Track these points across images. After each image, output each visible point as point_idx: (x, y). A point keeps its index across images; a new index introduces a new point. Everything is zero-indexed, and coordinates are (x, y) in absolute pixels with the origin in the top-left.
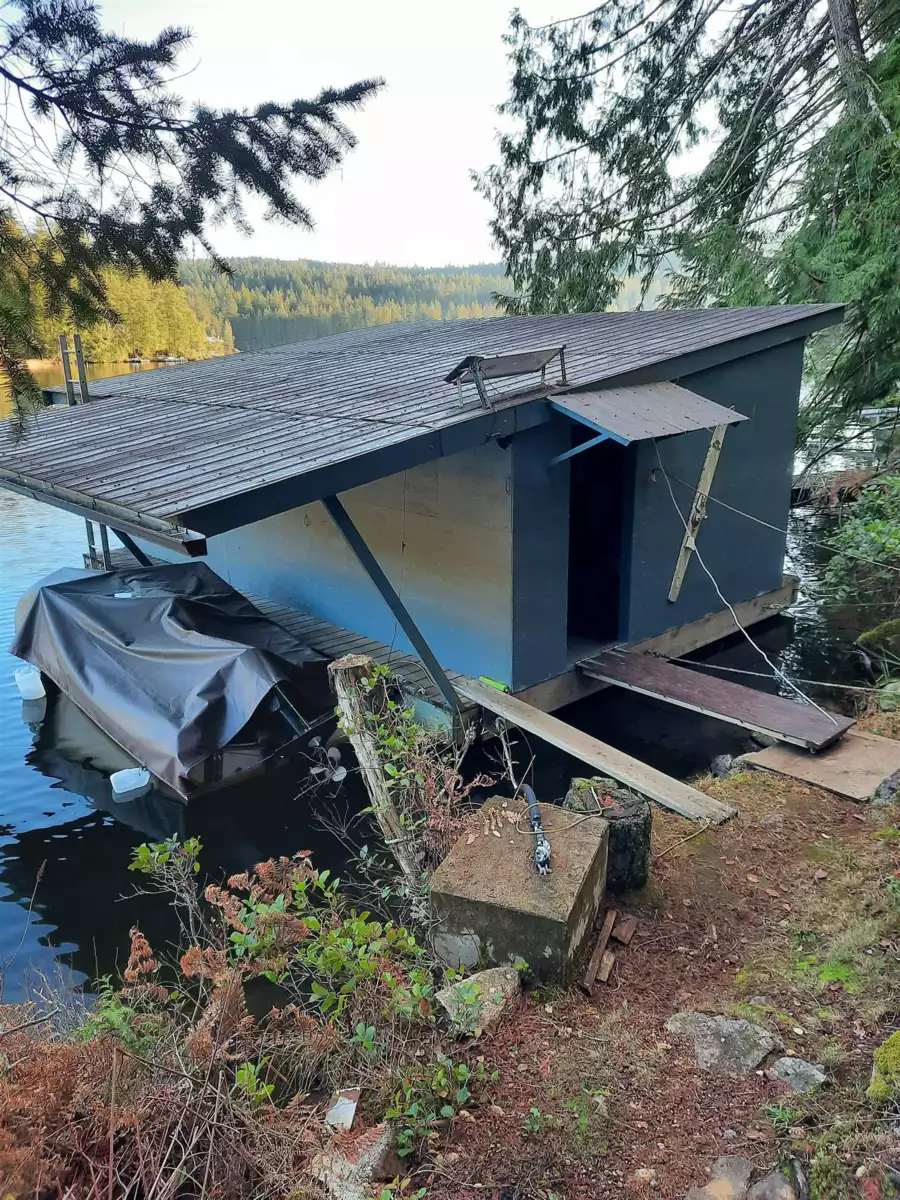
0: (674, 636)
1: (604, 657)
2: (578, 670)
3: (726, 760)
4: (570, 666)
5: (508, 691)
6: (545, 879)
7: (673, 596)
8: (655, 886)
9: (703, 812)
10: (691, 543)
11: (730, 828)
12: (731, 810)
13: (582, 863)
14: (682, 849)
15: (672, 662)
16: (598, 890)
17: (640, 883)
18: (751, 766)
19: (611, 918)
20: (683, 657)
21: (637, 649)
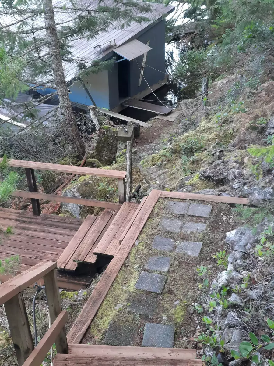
0: (140, 94)
1: (126, 101)
2: (121, 104)
3: (152, 118)
4: (120, 104)
5: (108, 110)
6: (127, 133)
7: (139, 85)
8: (141, 136)
9: (147, 126)
10: (142, 72)
11: (152, 128)
12: (152, 125)
13: (132, 131)
14: (144, 131)
15: (140, 100)
16: (133, 136)
17: (139, 135)
18: (156, 119)
19: (135, 140)
20: (142, 99)
21: (132, 98)
